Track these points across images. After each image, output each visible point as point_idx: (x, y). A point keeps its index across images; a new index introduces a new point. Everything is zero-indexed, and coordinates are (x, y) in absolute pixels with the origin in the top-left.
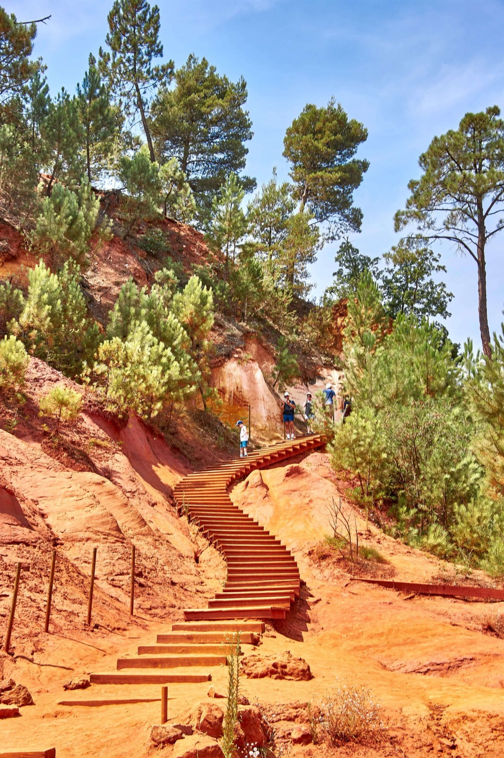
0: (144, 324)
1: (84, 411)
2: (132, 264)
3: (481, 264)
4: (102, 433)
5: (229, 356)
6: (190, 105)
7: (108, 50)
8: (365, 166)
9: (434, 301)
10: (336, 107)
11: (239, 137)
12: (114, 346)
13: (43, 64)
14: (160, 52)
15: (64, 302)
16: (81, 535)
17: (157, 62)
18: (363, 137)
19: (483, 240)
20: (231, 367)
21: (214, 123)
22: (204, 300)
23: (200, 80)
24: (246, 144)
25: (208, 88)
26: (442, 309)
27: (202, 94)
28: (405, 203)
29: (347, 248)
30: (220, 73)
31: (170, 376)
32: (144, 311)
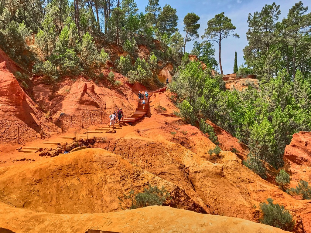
0: (140, 66)
1: (126, 83)
2: (147, 51)
3: (220, 45)
4: (128, 87)
5: (163, 68)
6: (165, 15)
7: (149, 6)
8: (199, 25)
9: (212, 53)
10: (193, 13)
11: (176, 20)
12: (130, 72)
13: (138, 9)
14: (159, 5)
15: (126, 62)
16: (110, 108)
17: (158, 7)
18: (199, 19)
19: (220, 40)
20: (163, 71)
21: (171, 17)
22: (155, 59)
23: (167, 9)
24: (177, 22)
25: (169, 11)
26: (213, 54)
27: (167, 12)
28: (204, 34)
29: (196, 42)
30: (172, 7)
31: (144, 76)
32: (140, 63)
